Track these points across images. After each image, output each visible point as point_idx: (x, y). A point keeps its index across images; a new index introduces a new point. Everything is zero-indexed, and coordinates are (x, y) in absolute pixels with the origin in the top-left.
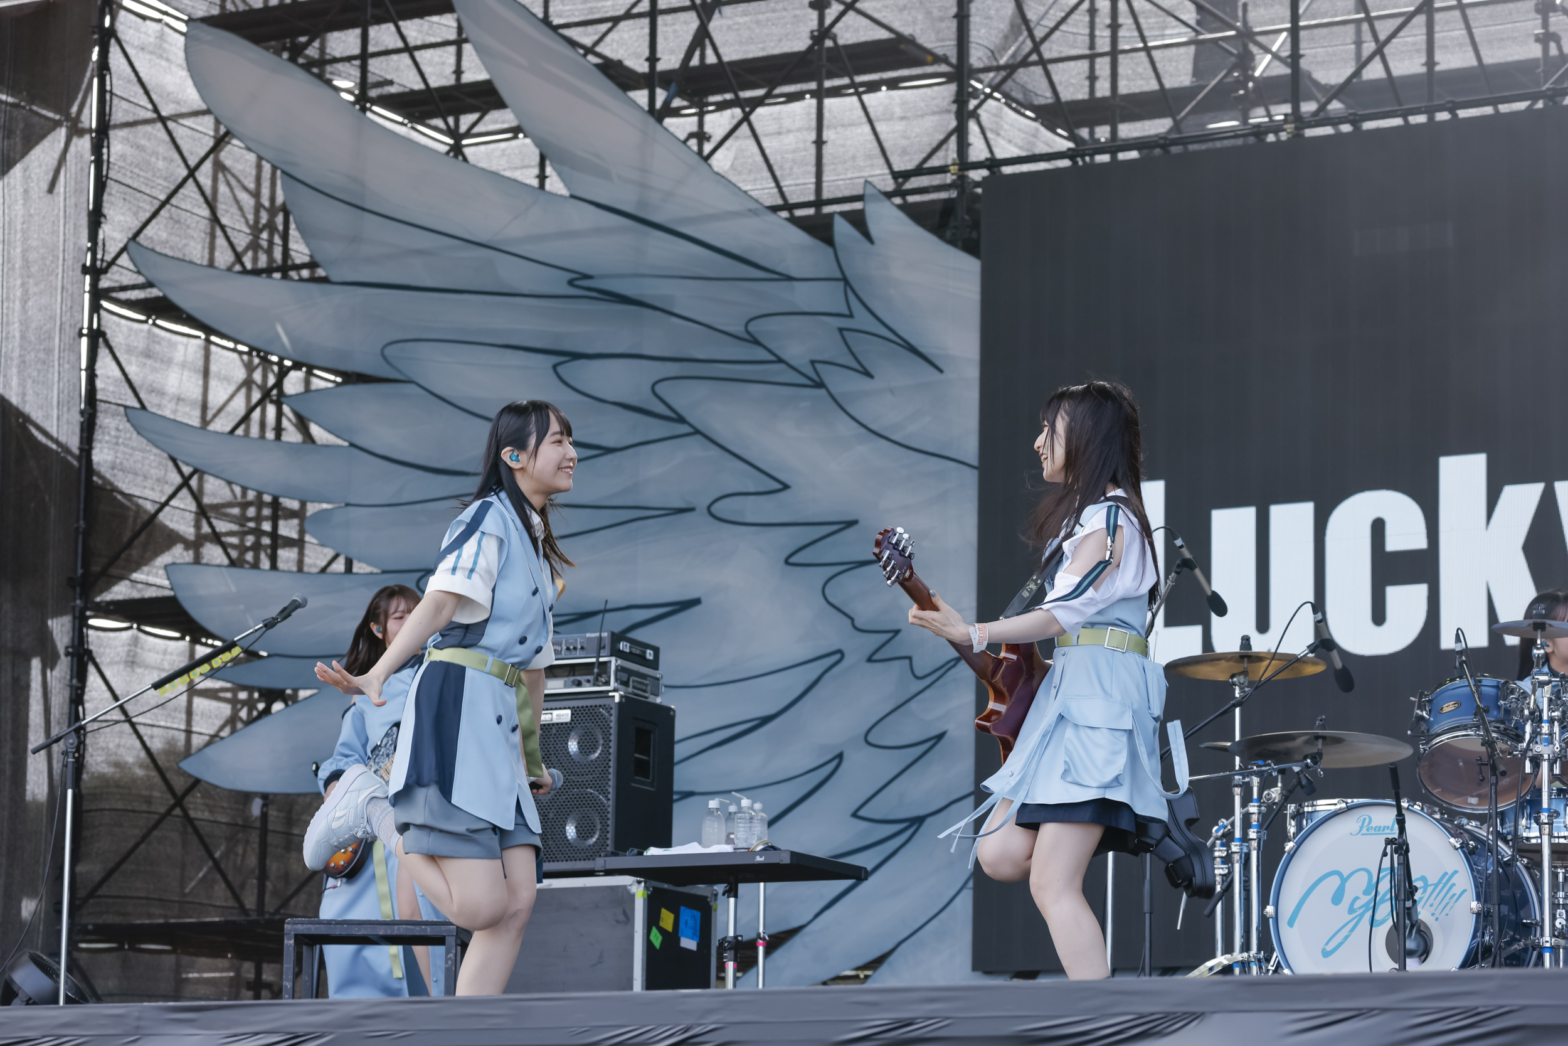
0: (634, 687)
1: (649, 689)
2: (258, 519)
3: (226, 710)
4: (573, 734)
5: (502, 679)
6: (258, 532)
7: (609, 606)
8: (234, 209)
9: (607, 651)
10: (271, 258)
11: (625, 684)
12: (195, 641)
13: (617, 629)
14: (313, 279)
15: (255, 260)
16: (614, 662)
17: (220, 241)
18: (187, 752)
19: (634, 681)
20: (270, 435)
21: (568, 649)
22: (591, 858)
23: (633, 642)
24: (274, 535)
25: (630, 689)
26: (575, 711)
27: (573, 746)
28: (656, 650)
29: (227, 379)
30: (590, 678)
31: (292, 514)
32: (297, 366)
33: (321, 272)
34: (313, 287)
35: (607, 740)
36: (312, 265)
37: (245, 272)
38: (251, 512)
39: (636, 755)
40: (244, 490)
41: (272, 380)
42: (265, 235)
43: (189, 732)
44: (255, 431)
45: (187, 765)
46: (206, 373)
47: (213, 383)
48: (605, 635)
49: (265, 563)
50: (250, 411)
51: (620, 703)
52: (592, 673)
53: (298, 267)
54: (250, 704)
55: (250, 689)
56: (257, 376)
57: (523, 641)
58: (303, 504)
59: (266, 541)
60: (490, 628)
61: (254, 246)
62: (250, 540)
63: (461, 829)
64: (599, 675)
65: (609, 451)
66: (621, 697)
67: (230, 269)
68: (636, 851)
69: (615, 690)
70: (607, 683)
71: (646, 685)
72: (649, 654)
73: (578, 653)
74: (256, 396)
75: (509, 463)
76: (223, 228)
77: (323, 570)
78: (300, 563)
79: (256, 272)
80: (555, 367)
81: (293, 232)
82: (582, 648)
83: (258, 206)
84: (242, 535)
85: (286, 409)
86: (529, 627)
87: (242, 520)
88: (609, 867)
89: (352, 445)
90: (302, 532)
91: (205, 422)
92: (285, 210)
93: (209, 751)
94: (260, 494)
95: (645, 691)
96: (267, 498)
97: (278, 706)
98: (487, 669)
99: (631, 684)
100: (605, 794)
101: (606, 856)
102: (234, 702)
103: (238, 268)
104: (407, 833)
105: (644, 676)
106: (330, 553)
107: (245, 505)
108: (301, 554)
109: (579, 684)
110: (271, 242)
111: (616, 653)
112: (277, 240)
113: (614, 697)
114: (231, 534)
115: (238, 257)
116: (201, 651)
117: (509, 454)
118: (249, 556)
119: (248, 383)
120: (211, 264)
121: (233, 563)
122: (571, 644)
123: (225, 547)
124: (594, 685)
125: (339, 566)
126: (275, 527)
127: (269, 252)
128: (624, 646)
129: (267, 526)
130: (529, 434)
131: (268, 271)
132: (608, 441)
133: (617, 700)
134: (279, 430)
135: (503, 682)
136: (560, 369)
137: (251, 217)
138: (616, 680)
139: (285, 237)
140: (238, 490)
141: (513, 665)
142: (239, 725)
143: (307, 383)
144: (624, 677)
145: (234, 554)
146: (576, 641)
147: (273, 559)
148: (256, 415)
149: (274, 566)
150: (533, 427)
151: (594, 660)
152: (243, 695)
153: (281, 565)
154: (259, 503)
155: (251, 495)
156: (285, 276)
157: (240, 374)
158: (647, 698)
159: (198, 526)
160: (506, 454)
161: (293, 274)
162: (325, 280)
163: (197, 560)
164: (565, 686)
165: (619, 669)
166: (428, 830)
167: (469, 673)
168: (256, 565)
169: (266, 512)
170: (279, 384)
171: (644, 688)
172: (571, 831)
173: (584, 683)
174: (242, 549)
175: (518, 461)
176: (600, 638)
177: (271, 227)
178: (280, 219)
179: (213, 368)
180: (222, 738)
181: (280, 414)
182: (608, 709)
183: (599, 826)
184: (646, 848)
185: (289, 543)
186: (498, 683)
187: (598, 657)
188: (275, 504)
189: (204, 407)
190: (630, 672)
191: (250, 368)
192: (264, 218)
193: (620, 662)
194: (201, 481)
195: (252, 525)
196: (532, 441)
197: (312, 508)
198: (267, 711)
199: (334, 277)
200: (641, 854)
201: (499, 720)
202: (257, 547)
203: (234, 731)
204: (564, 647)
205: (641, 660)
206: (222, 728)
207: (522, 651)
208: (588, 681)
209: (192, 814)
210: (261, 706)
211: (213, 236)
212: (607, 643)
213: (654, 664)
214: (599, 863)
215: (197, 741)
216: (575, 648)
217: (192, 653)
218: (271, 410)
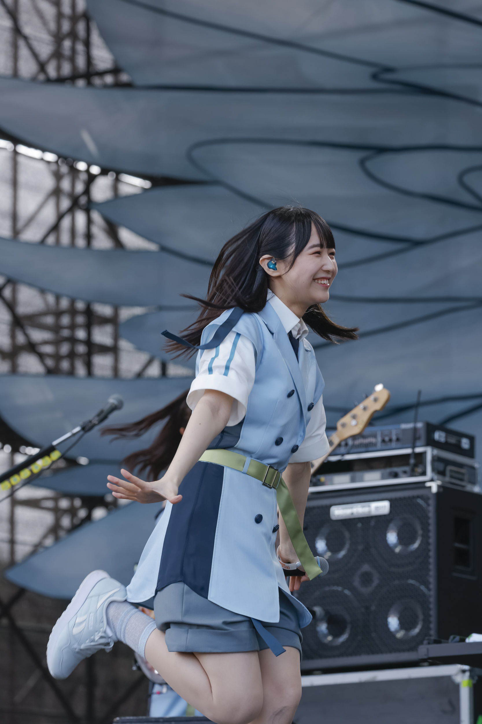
0: (452, 477)
1: (466, 478)
2: (73, 327)
3: (48, 518)
4: (391, 525)
5: (260, 479)
6: (73, 340)
7: (423, 398)
8: (36, 20)
9: (423, 440)
10: (74, 67)
11: (441, 473)
12: (15, 450)
13: (435, 420)
14: (118, 85)
15: (59, 68)
16: (430, 452)
17: (24, 52)
18: (12, 563)
19: (451, 471)
20: (81, 242)
21: (383, 441)
22: (414, 649)
23: (449, 432)
24: (89, 342)
25: (447, 479)
26: (393, 503)
27: (392, 538)
28: (472, 439)
29: (34, 188)
30: (407, 468)
31: (104, 321)
32: (104, 172)
33: (124, 78)
34: (118, 93)
35: (426, 530)
36: (116, 71)
37: (49, 81)
38: (65, 320)
39: (457, 545)
40: (58, 298)
41: (80, 188)
42: (67, 44)
43: (12, 542)
44: (65, 238)
45: (13, 575)
46: (15, 183)
47: (23, 194)
48: (420, 425)
49: (81, 370)
50: (60, 217)
51: (438, 494)
52: (407, 464)
53: (101, 74)
54: (72, 511)
55: (70, 496)
56: (66, 185)
57: (279, 442)
58: (116, 309)
59: (81, 349)
60: (245, 432)
61: (57, 55)
62: (65, 349)
63: (217, 621)
64: (416, 465)
65: (417, 243)
66: (439, 487)
67: (34, 79)
68: (458, 638)
69: (432, 480)
70: (424, 473)
71: (463, 474)
72: (465, 444)
73: (394, 444)
74: (66, 203)
75: (266, 271)
76: (26, 38)
77: (139, 375)
78: (116, 370)
79: (60, 80)
80: (362, 162)
81: (96, 39)
82: (398, 440)
83: (60, 16)
84: (57, 343)
85: (96, 216)
86: (285, 428)
87: (56, 329)
88: (432, 654)
89: (163, 249)
90: (116, 337)
91: (16, 232)
92: (86, 17)
93: (36, 561)
94: (73, 302)
95: (462, 480)
96: (80, 305)
97: (99, 513)
98: (245, 469)
99: (448, 473)
100: (426, 584)
101: (429, 643)
102: (57, 511)
103: (42, 77)
104: (168, 631)
105: (461, 465)
106: (143, 357)
107: (58, 314)
108: (116, 360)
109: (396, 475)
110: (73, 50)
111: (431, 442)
112: (80, 47)
113: (430, 488)
114: (46, 343)
115: (42, 67)
116: (20, 459)
117: (267, 261)
118: (65, 365)
119: (57, 192)
120: (15, 74)
121: (50, 372)
122: (386, 435)
123: (41, 357)
124: (412, 475)
125: (154, 370)
126: (89, 334)
127: (72, 59)
128: (439, 436)
129: (81, 334)
130: (288, 244)
131: (73, 78)
132: (418, 233)
133: (434, 489)
134: (89, 236)
135: (261, 483)
136: (369, 165)
137: (52, 26)
138: (434, 470)
139: (87, 44)
140: (51, 299)
141: (271, 466)
142: (62, 534)
143: (115, 188)
144: (441, 466)
145: (50, 362)
146: (391, 433)
147: (89, 365)
148: (66, 223)
149: (90, 373)
150: (293, 237)
151: (408, 451)
152: (64, 504)
153: (98, 371)
154: (73, 312)
155: (64, 303)
156: (89, 84)
157: (49, 183)
158: (463, 486)
159: (13, 336)
160: (264, 261)
161: (97, 81)
162: (128, 86)
163: (14, 370)
164: (383, 478)
165: (436, 460)
166: (186, 628)
167: (227, 473)
168: (71, 373)
169: (80, 319)
170: (87, 191)
171: (460, 476)
172: (393, 622)
173: (401, 474)
174: (57, 357)
175: (275, 269)
176: (415, 430)
177: (73, 35)
178: (81, 27)
179: (22, 178)
180: (47, 548)
181: (89, 222)
182: (426, 499)
183: (421, 617)
184: (468, 635)
185: (103, 349)
186: (256, 483)
187: (414, 447)
188: (89, 312)
189: (14, 217)
190: (447, 462)
191: (58, 176)
192: (66, 26)
193: (436, 452)
194: (14, 292)
195: (66, 333)
196: (291, 250)
197: (125, 313)
198: (89, 518)
199: (139, 81)
200: (463, 640)
201: (259, 519)
202: (72, 355)
203: (57, 539)
204: (379, 439)
205: (457, 449)
206: (45, 537)
207: (279, 451)
208: (405, 472)
209: (21, 623)
210: (82, 513)
211: (15, 47)
212: (422, 434)
213: (470, 453)
214: (423, 651)
215: (21, 551)
216: (391, 440)
217: (12, 460)
218: (81, 218)
